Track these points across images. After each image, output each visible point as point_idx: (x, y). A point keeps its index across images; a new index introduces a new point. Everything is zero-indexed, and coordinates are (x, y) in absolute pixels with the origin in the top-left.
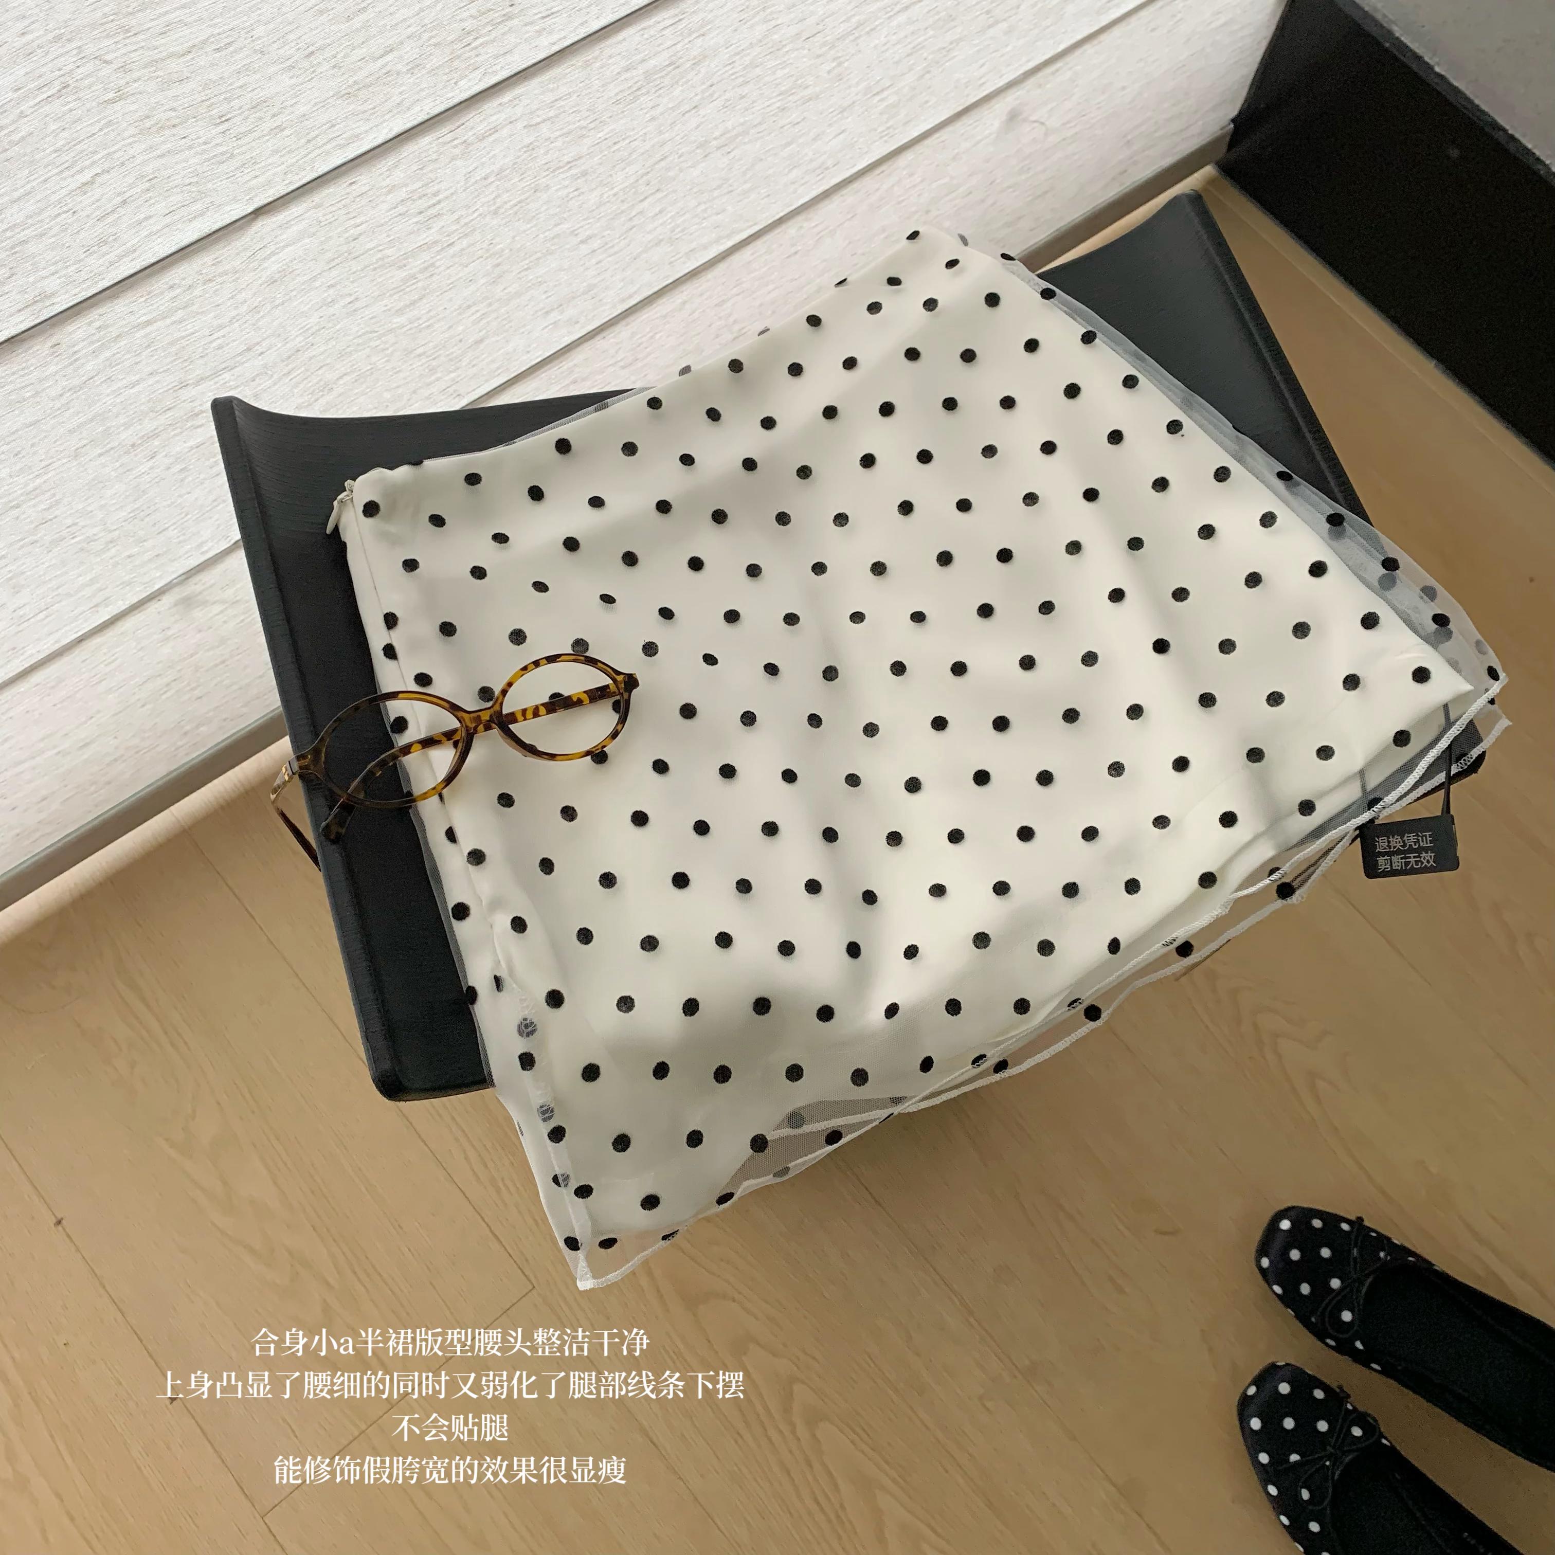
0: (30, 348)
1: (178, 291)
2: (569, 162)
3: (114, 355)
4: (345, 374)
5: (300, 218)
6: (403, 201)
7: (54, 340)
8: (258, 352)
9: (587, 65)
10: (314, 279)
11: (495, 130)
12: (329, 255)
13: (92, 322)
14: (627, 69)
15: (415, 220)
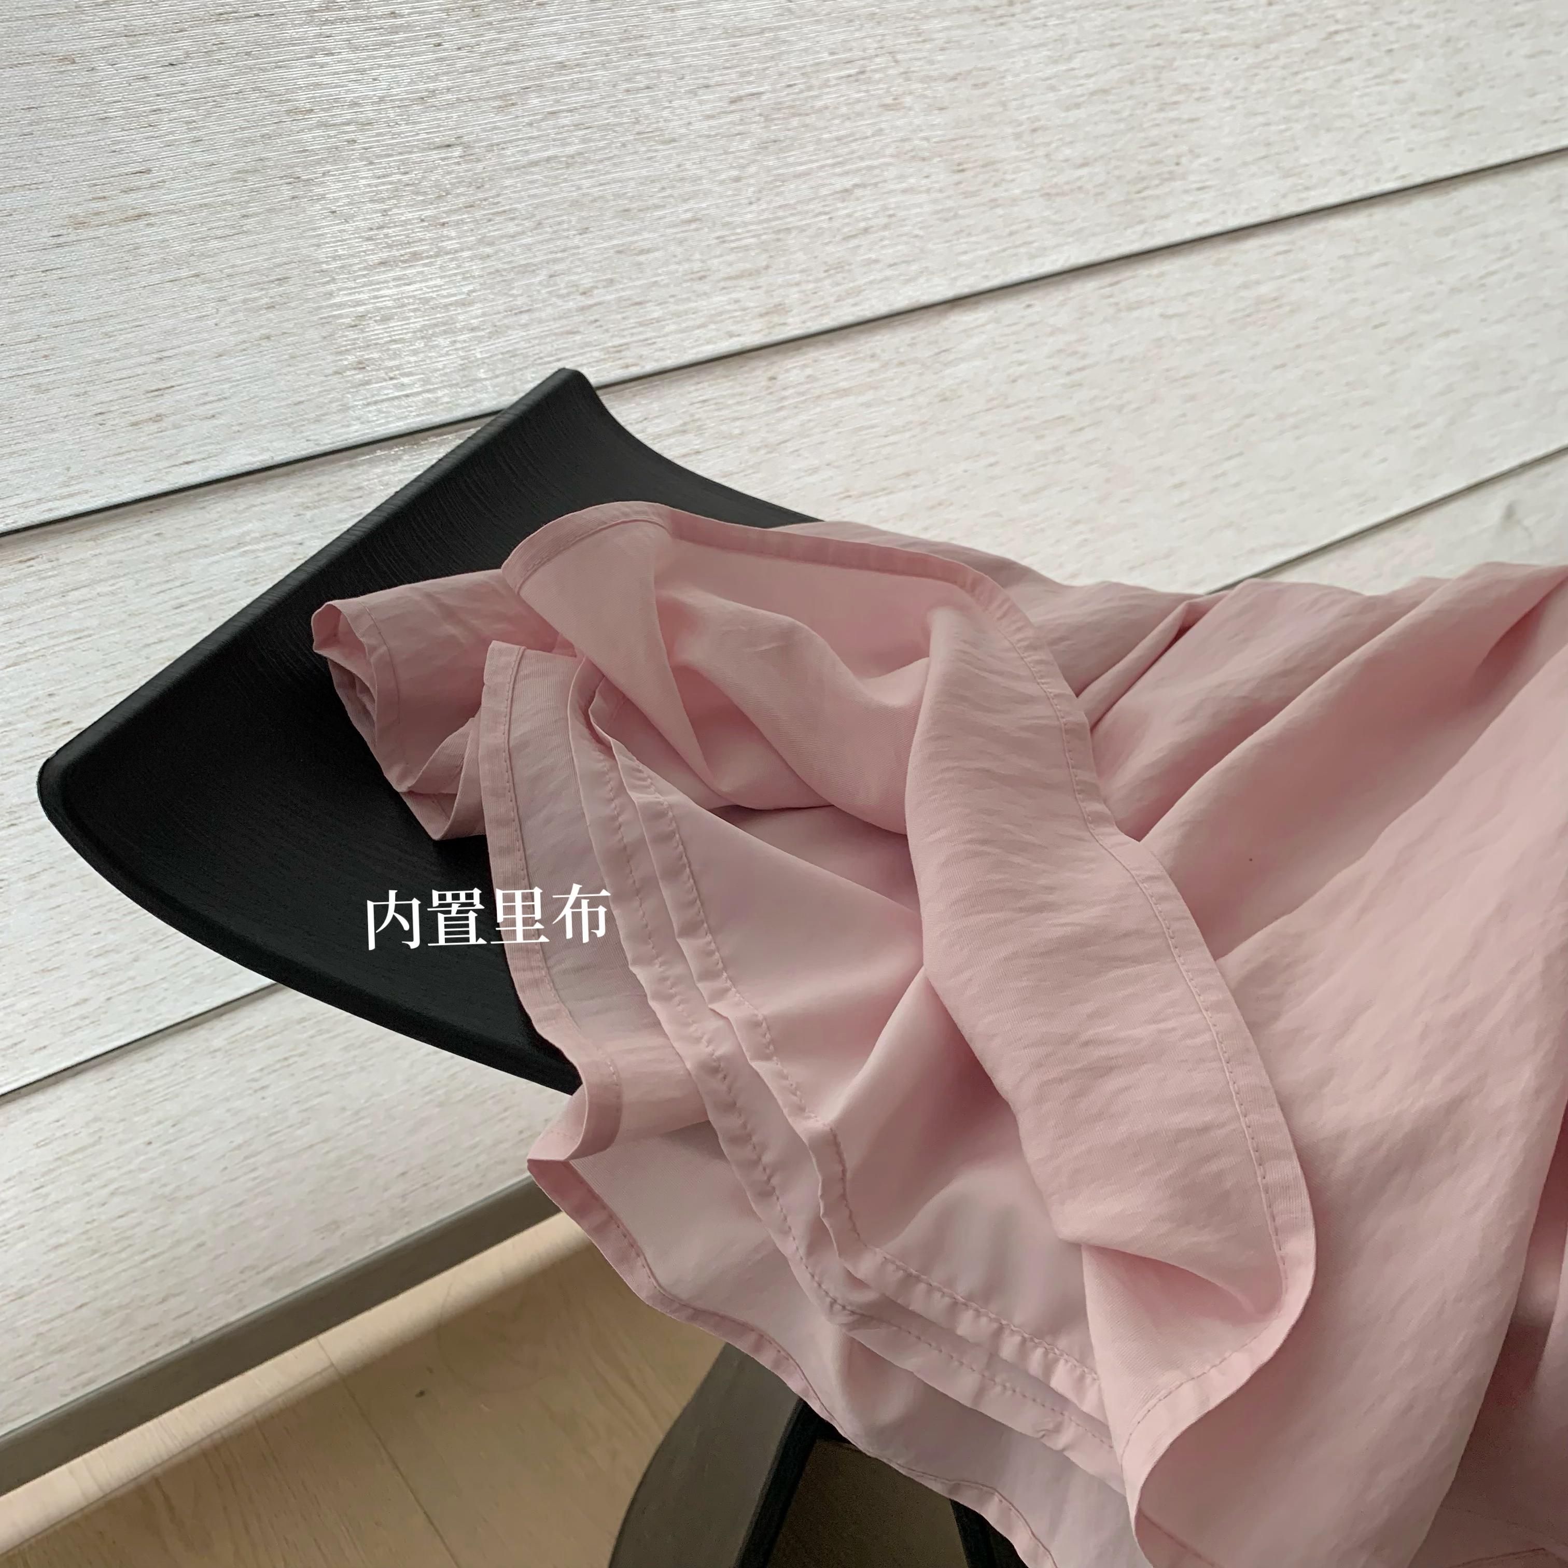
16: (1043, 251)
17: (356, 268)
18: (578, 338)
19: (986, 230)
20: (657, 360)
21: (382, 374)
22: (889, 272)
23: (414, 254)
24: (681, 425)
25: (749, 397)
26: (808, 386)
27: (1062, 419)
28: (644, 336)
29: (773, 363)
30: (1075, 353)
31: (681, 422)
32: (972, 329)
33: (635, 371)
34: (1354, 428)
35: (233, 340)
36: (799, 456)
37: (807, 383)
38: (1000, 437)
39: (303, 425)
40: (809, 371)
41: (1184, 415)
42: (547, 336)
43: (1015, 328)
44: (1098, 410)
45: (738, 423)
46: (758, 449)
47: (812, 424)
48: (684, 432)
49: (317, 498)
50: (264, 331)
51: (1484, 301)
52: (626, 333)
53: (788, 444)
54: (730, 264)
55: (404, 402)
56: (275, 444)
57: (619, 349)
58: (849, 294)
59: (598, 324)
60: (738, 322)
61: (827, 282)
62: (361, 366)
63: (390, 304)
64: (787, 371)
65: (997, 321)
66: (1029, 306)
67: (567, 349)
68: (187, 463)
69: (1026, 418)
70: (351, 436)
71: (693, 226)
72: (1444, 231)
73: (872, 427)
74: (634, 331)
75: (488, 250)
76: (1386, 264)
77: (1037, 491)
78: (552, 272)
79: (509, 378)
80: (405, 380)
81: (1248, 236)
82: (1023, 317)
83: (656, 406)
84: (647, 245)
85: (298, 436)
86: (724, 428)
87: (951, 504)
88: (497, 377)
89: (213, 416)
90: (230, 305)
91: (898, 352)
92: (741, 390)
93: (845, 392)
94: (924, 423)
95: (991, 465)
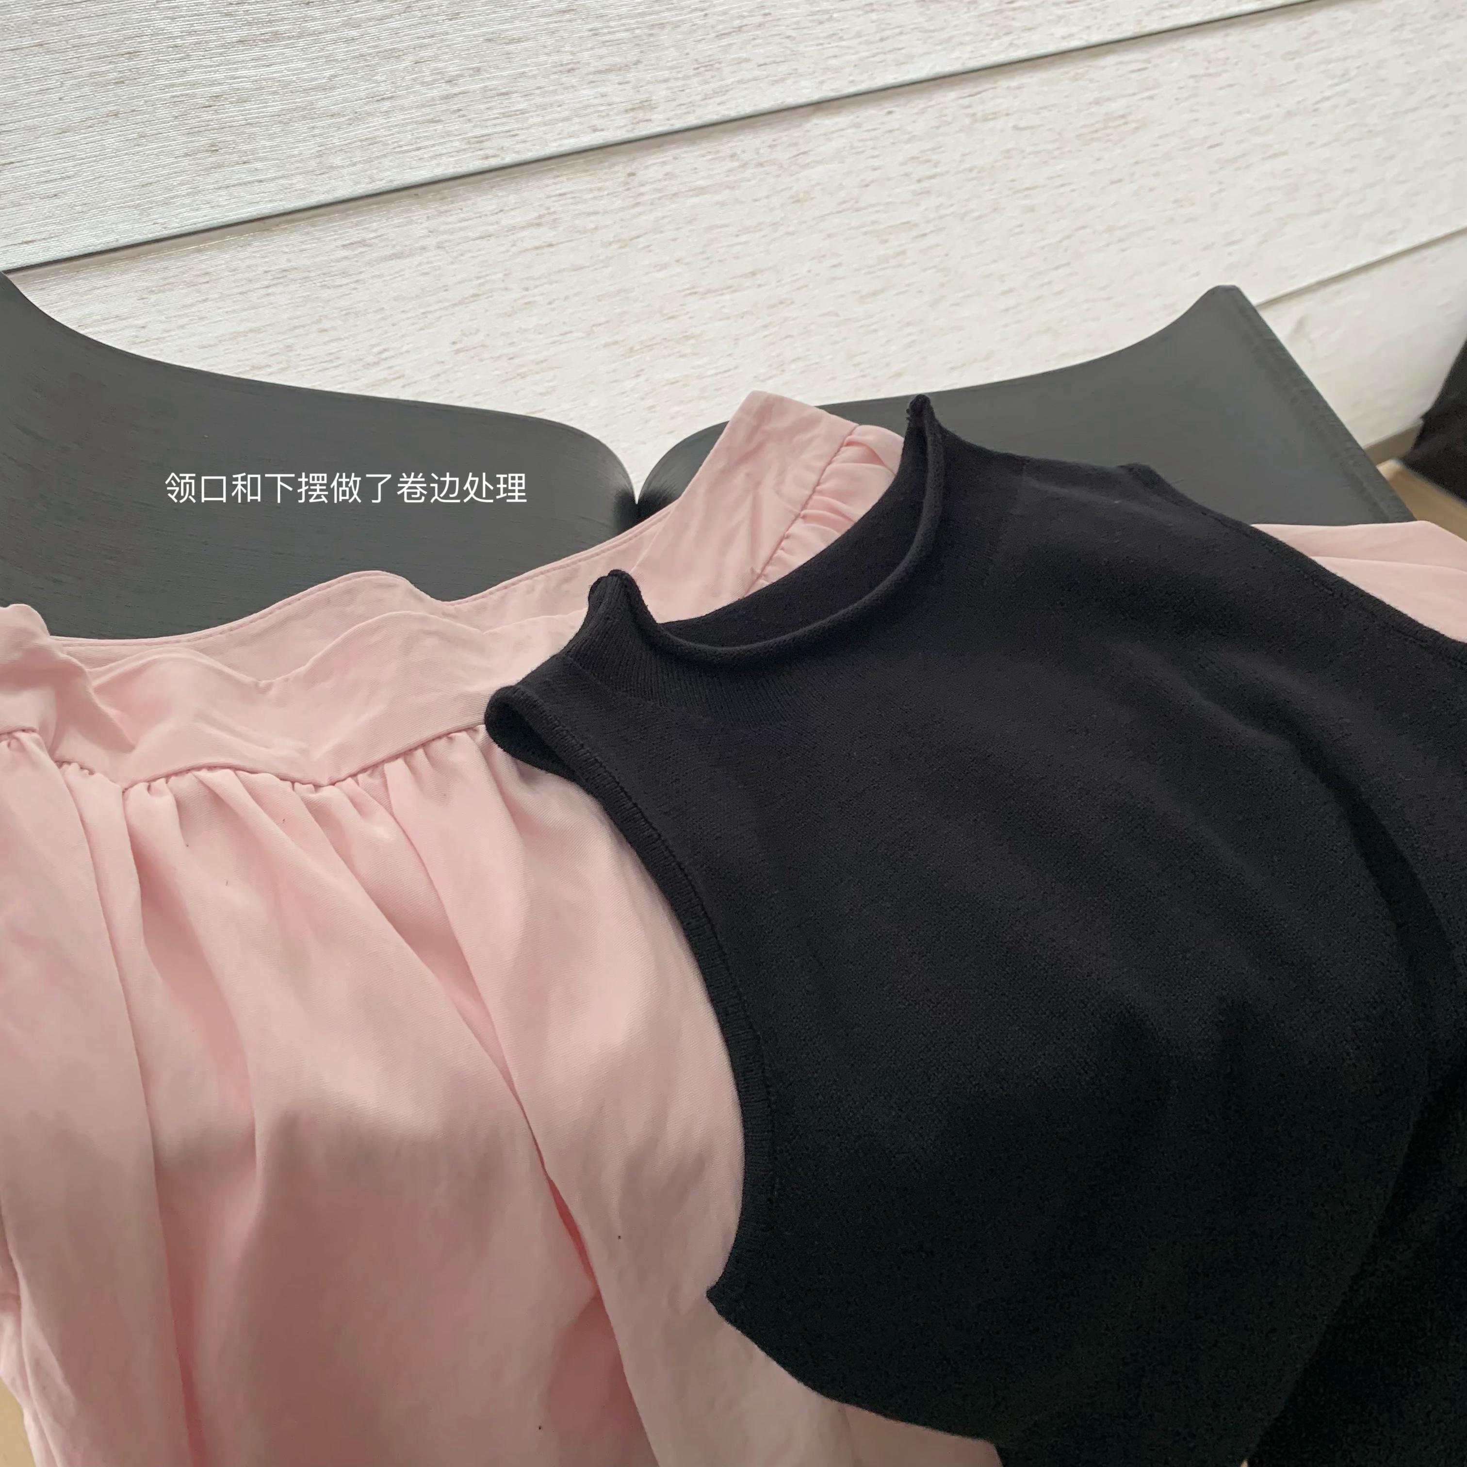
0: (614, 165)
1: (736, 164)
2: (1028, 189)
3: (664, 217)
4: (798, 359)
5: (842, 133)
6: (913, 158)
7: (634, 166)
8: (759, 282)
9: (1075, 79)
10: (823, 218)
11: (995, 116)
12: (843, 194)
13: (664, 163)
14: (1097, 102)
15: (913, 187)
16: (910, 58)
17: (212, 45)
18: (439, 127)
19: (859, 35)
20: (518, 152)
21: (235, 158)
22: (757, 72)
23: (276, 33)
24: (536, 218)
25: (606, 193)
26: (666, 183)
27: (909, 225)
28: (507, 128)
29: (634, 159)
30: (928, 161)
31: (536, 214)
32: (833, 132)
33: (494, 162)
34: (1174, 243)
35: (77, 117)
36: (650, 251)
37: (665, 180)
38: (846, 240)
39: (151, 208)
40: (668, 168)
41: (1021, 226)
42: (408, 124)
43: (873, 133)
44: (941, 217)
45: (593, 218)
46: (610, 244)
47: (666, 220)
48: (539, 225)
49: (162, 282)
50: (111, 108)
51: (1314, 125)
52: (489, 123)
53: (641, 239)
54: (601, 58)
55: (256, 188)
56: (120, 226)
57: (480, 140)
58: (716, 93)
59: (461, 113)
60: (603, 117)
61: (695, 80)
62: (213, 149)
63: (247, 85)
64: (647, 167)
65: (858, 126)
66: (890, 113)
67: (427, 138)
68: (27, 243)
69: (874, 223)
70: (200, 220)
71: (568, 16)
72: (1291, 55)
73: (726, 226)
74: (498, 121)
75: (354, 33)
76: (1231, 86)
77: (875, 294)
78: (417, 58)
79: (367, 166)
80: (259, 165)
81: (1108, 53)
82: (883, 123)
83: (512, 199)
84: (516, 34)
85: (144, 219)
86: (577, 222)
87: (792, 303)
88: (354, 165)
89: (56, 195)
90: (75, 78)
91: (758, 153)
92: (600, 185)
93: (702, 191)
94: (774, 224)
95: (834, 266)
